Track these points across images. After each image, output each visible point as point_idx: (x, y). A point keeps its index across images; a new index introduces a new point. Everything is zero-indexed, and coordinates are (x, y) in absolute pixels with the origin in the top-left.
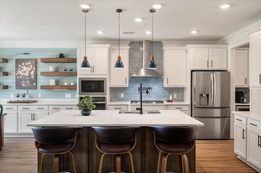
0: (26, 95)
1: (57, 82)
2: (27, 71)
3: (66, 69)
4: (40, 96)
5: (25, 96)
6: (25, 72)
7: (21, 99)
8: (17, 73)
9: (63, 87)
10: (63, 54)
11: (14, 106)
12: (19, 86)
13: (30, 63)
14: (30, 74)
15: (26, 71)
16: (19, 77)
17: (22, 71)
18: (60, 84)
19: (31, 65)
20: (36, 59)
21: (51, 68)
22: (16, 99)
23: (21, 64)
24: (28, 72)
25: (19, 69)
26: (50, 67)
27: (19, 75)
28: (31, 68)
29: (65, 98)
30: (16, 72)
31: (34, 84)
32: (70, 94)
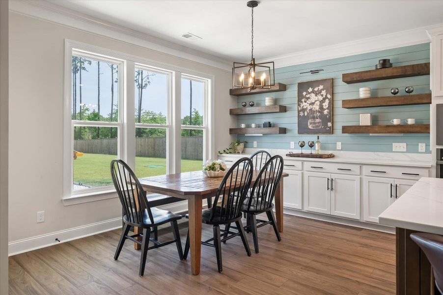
0: (316, 144)
1: (374, 119)
2: (316, 101)
3: (397, 91)
4: (339, 145)
5: (313, 146)
6: (313, 104)
7: (307, 151)
8: (300, 107)
9: (391, 129)
10: (389, 60)
11: (297, 162)
12: (303, 129)
13: (321, 87)
14: (321, 108)
15: (314, 101)
16: (304, 113)
17: (309, 103)
18: (381, 123)
19: (323, 90)
20: (333, 79)
21: (363, 92)
22: (299, 151)
23: (306, 91)
24: (318, 103)
25: (303, 100)
26: (361, 89)
27: (304, 110)
28: (324, 97)
29: (391, 151)
30: (299, 105)
31: (330, 124)
32: (405, 144)
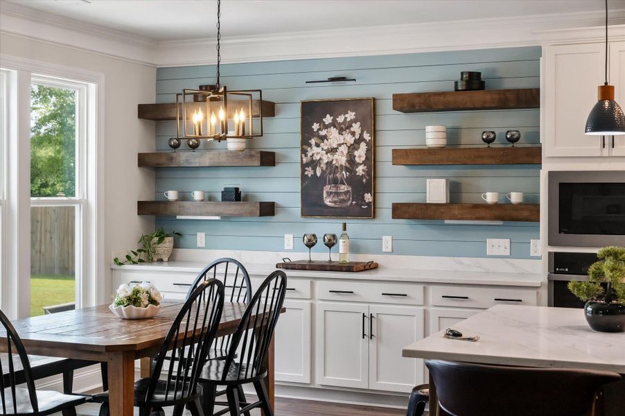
0: (341, 242)
1: (454, 190)
2: (340, 145)
3: (492, 136)
4: (387, 244)
5: (333, 244)
6: (333, 151)
7: (320, 255)
8: (306, 156)
9: (482, 212)
10: (479, 74)
12: (312, 206)
13: (351, 115)
14: (351, 160)
15: (337, 144)
16: (314, 169)
17: (325, 148)
19: (355, 121)
20: (374, 99)
21: (432, 134)
22: (302, 256)
23: (320, 121)
24: (344, 149)
25: (313, 141)
26: (429, 129)
27: (314, 164)
28: (357, 136)
29: (483, 255)
30: (304, 152)
31: (368, 197)
32: (508, 240)
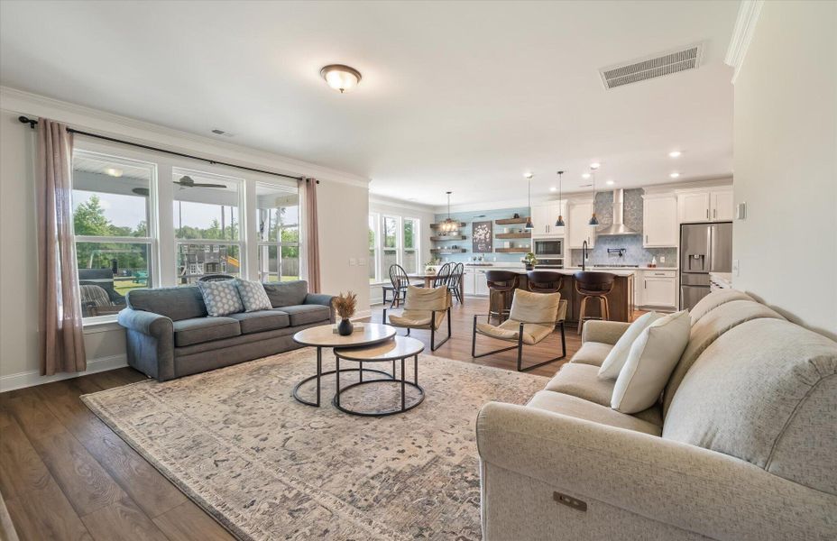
1: (512, 245)
3: (521, 230)
4: (495, 259)
5: (481, 260)
6: (481, 235)
7: (477, 262)
8: (474, 237)
9: (518, 250)
10: (517, 214)
11: (472, 269)
12: (475, 250)
13: (485, 226)
14: (485, 237)
15: (482, 233)
16: (476, 240)
17: (479, 234)
18: (515, 247)
20: (491, 222)
21: (505, 230)
22: (473, 262)
23: (477, 227)
24: (484, 235)
25: (475, 233)
28: (487, 231)
31: (490, 247)
